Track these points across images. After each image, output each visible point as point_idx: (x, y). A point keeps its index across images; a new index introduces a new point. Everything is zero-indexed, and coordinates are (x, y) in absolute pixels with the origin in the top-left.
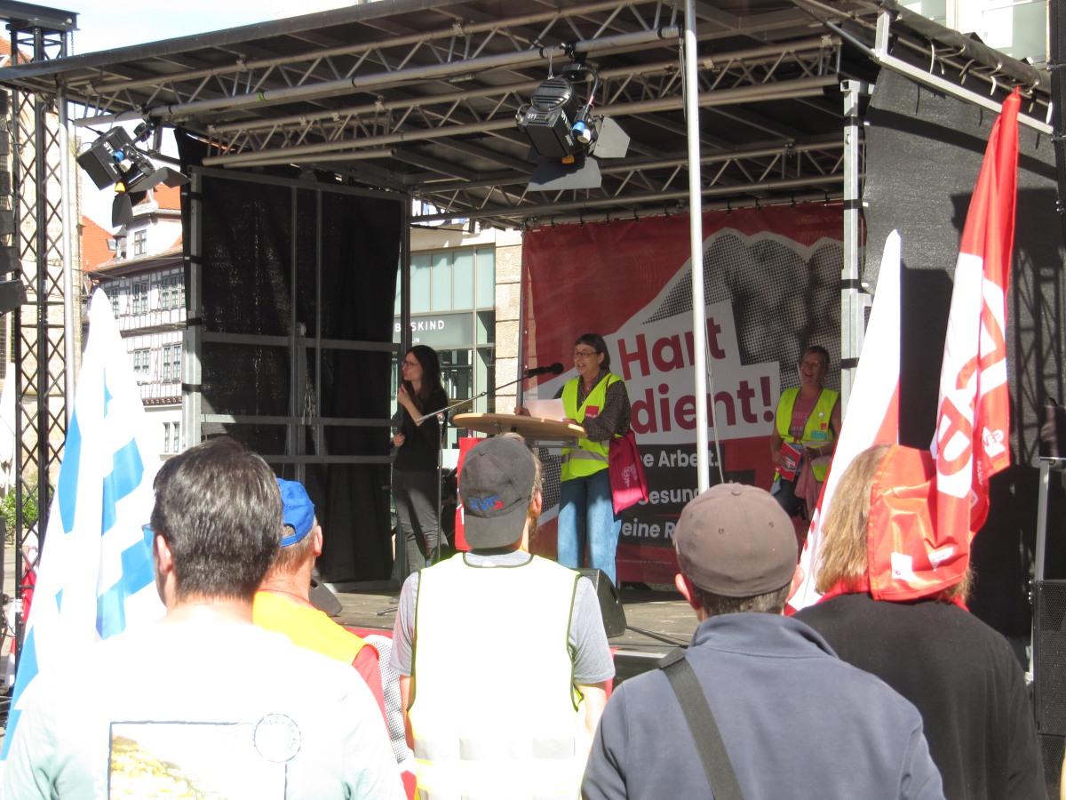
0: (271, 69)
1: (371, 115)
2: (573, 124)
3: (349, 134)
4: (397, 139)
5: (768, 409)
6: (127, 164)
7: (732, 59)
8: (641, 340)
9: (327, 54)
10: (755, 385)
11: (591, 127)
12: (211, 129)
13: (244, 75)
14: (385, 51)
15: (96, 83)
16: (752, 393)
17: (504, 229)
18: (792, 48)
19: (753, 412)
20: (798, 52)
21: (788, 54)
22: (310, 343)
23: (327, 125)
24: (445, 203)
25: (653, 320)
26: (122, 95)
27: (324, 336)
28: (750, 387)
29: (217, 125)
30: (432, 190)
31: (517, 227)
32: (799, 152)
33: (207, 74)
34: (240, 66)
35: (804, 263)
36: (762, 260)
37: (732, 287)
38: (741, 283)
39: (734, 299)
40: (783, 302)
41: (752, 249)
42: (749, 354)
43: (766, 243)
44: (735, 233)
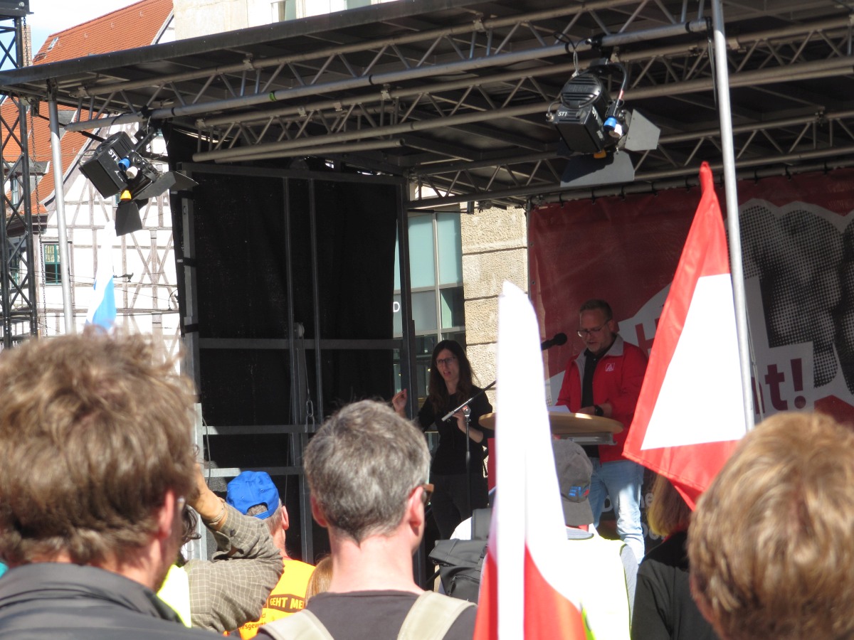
0: (280, 68)
1: (377, 104)
2: (604, 120)
3: (352, 124)
4: (407, 129)
5: (799, 393)
6: (134, 171)
7: (759, 39)
9: (340, 51)
10: (785, 369)
11: (621, 122)
12: (201, 123)
13: (251, 74)
14: (402, 47)
15: (89, 85)
16: (781, 377)
17: (505, 208)
18: (819, 28)
19: (783, 398)
20: (825, 31)
21: (816, 33)
22: (308, 344)
23: (328, 115)
24: (445, 185)
26: (118, 96)
27: (322, 336)
28: (779, 371)
29: (208, 120)
30: (430, 172)
31: (519, 204)
33: (212, 73)
34: (247, 65)
35: (838, 234)
36: (793, 232)
37: (760, 263)
38: (770, 258)
39: (762, 276)
40: (816, 276)
41: (782, 221)
42: (778, 335)
43: (798, 214)
44: (764, 204)
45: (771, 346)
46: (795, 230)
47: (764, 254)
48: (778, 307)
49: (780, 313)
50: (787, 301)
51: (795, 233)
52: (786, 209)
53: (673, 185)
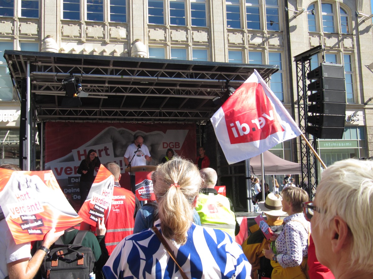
0: (122, 70)
8: (85, 151)
25: (88, 146)
29: (37, 81)
32: (162, 111)
33: (96, 67)
34: (111, 67)
36: (121, 134)
44: (114, 127)
45: (115, 157)
52: (120, 129)
53: (89, 121)
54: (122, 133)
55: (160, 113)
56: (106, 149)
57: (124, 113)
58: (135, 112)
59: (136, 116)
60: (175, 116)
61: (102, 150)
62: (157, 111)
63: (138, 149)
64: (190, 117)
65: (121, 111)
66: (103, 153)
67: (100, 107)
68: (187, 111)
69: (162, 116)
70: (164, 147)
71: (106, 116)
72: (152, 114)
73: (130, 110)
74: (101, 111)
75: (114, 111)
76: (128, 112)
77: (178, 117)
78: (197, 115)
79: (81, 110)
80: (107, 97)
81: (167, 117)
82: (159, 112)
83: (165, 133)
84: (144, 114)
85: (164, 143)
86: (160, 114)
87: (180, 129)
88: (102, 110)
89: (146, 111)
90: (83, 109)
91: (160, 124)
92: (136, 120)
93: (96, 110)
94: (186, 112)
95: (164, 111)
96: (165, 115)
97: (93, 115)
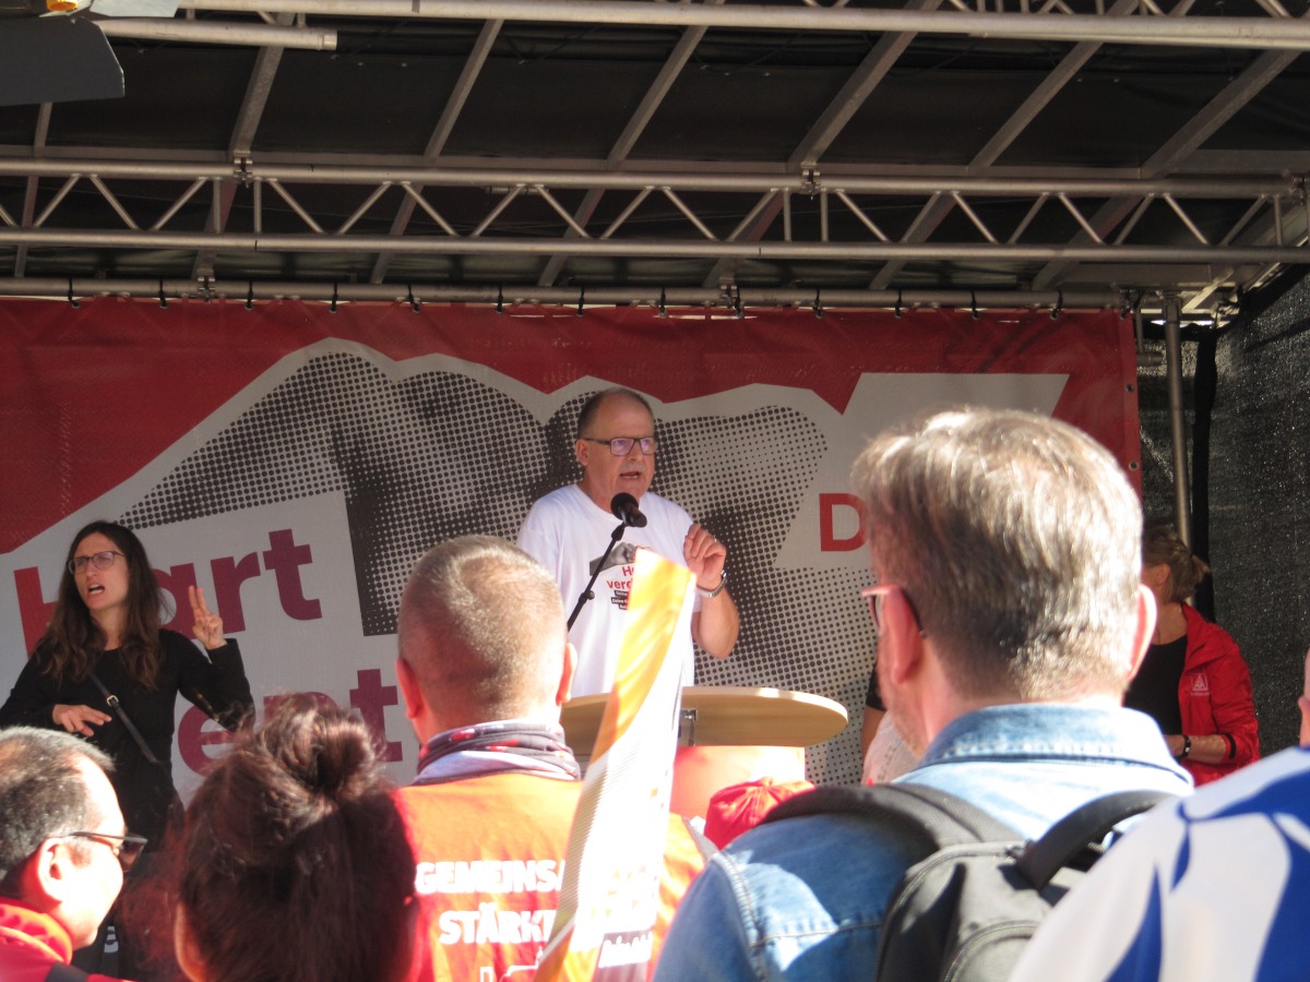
16: (388, 696)
28: (384, 683)
32: (824, 190)
35: (536, 427)
36: (429, 411)
37: (347, 465)
38: (370, 458)
39: (352, 492)
40: (480, 503)
41: (404, 389)
42: (385, 612)
43: (439, 379)
44: (358, 350)
45: (368, 631)
46: (432, 409)
47: (357, 450)
48: (387, 556)
49: (390, 569)
50: (405, 545)
51: (433, 415)
52: (414, 366)
53: (125, 289)
54: (433, 402)
55: (804, 205)
56: (287, 556)
57: (464, 207)
58: (570, 197)
59: (579, 239)
60: (938, 237)
61: (249, 567)
62: (773, 185)
63: (618, 534)
64: (1092, 245)
65: (429, 191)
66: (260, 593)
67: (241, 152)
68: (1062, 189)
69: (825, 236)
70: (829, 543)
71: (301, 229)
72: (723, 212)
73: (521, 180)
74: (243, 192)
75: (371, 188)
76: (502, 196)
77: (978, 239)
78: (1156, 225)
79: (58, 181)
80: (330, 41)
81: (870, 239)
82: (796, 197)
83: (839, 400)
84: (657, 218)
85: (828, 502)
86: (805, 216)
87: (982, 369)
88: (258, 174)
89: (667, 183)
90: (76, 170)
91: (789, 316)
92: (571, 275)
93: (202, 173)
94: (1053, 202)
95: (841, 186)
96: (846, 229)
97: (172, 228)
